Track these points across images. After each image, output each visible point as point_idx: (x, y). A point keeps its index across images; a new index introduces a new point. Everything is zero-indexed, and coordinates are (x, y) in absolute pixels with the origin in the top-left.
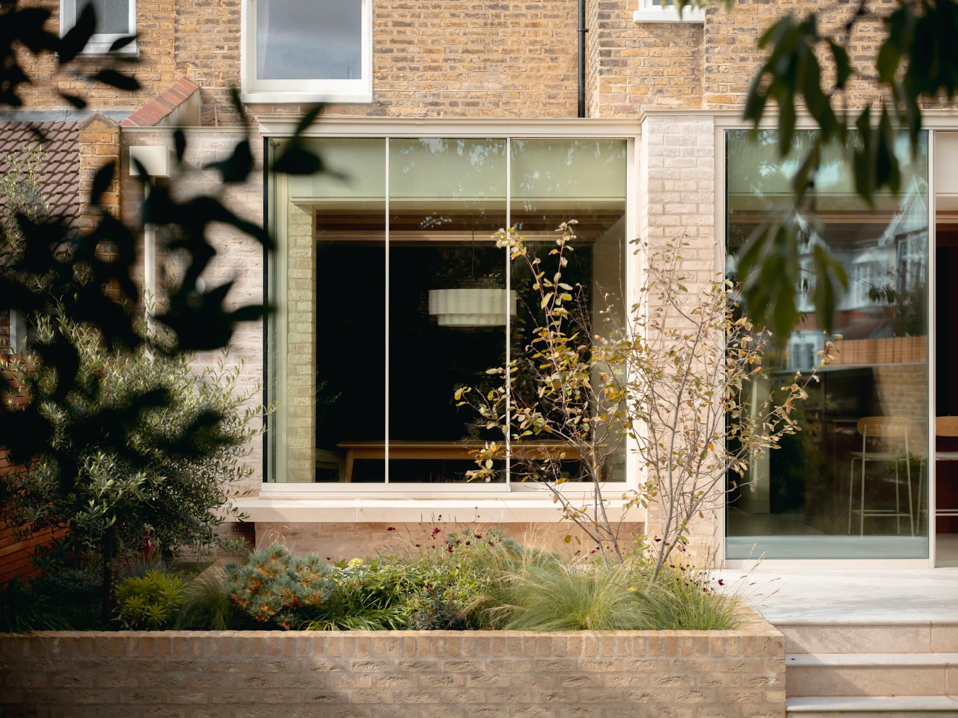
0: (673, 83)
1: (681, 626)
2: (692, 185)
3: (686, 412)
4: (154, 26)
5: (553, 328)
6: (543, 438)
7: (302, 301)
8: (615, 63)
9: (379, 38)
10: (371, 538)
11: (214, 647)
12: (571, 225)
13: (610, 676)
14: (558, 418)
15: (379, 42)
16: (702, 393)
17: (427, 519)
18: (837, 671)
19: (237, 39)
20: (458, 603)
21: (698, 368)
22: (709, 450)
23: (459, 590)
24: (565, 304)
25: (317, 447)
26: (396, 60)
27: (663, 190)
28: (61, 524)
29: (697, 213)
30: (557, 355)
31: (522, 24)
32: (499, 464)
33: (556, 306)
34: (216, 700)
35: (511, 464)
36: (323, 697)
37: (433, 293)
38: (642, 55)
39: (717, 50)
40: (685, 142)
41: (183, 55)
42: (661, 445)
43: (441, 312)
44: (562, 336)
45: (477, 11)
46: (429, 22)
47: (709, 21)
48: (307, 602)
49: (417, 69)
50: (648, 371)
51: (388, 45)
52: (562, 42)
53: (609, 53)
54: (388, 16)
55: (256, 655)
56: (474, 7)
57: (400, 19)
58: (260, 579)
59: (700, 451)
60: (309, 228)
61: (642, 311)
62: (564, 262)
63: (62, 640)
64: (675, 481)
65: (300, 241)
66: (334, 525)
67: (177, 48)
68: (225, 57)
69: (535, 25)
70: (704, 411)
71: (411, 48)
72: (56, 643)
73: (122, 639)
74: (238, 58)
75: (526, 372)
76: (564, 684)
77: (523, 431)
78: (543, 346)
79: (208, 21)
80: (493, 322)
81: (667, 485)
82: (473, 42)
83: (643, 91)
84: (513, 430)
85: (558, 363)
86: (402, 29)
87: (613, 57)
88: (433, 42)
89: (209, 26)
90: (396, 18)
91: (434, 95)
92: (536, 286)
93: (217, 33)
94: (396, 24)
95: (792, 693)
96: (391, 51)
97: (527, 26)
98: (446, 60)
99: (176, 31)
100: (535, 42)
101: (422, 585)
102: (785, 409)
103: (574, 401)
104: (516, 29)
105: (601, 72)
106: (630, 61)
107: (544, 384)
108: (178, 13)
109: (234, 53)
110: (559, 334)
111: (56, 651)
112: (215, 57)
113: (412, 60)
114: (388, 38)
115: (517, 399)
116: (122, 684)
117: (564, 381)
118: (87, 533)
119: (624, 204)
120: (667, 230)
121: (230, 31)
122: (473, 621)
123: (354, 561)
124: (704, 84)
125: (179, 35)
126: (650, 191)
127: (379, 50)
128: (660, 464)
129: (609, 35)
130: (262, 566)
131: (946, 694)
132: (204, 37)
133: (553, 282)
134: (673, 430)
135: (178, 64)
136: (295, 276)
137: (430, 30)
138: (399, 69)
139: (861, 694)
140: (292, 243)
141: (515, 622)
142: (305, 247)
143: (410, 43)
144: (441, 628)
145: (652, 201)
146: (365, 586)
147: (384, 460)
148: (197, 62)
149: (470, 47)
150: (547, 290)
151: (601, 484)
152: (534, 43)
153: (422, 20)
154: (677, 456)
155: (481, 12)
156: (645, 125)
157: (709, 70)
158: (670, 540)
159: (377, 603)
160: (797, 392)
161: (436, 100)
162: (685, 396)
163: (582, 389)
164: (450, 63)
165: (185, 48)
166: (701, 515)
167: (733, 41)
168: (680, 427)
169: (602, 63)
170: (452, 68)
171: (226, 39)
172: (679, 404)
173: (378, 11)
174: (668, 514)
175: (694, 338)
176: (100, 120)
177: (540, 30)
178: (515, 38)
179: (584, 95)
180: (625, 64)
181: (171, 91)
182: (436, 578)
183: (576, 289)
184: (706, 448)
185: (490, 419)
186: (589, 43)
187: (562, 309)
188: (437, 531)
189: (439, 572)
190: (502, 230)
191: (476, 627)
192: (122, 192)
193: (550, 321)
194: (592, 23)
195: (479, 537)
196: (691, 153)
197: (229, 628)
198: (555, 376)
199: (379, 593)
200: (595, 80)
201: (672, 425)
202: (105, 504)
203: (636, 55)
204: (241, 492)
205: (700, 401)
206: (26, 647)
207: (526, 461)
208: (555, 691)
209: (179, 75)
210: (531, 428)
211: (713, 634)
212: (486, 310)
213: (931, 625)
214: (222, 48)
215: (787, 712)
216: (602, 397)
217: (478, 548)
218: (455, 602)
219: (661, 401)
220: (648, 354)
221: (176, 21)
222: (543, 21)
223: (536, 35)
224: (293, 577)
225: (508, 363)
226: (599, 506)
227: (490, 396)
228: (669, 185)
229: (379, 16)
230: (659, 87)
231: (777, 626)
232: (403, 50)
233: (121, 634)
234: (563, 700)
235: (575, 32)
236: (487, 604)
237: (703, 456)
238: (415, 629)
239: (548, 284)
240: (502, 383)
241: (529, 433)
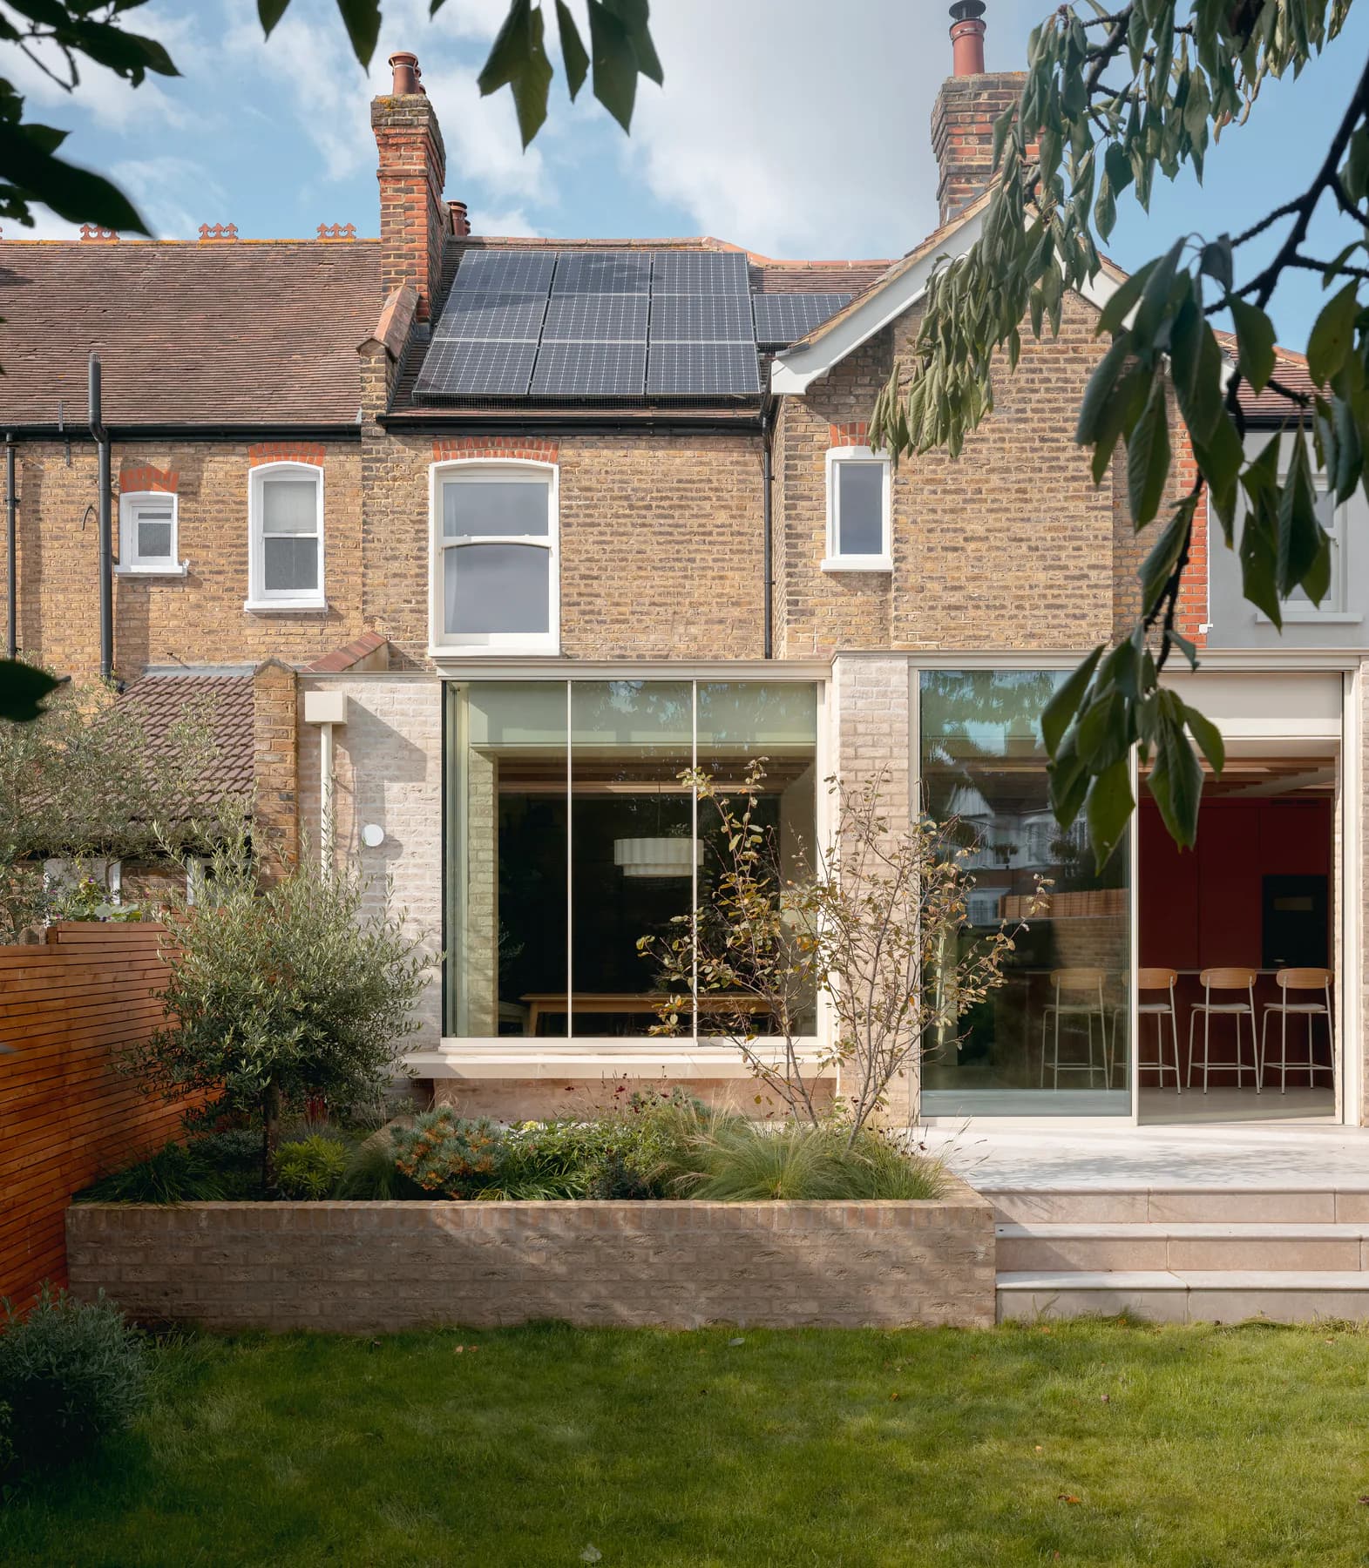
0: (861, 632)
1: (881, 1195)
2: (885, 728)
3: (886, 964)
4: (342, 581)
5: (742, 873)
6: (731, 990)
7: (483, 850)
8: (803, 613)
9: (565, 591)
10: (553, 1095)
11: (375, 1219)
12: (762, 763)
13: (805, 1250)
14: (748, 970)
15: (566, 595)
16: (902, 943)
17: (608, 1076)
18: (1049, 1244)
19: (425, 593)
20: (641, 1169)
21: (897, 916)
22: (910, 1004)
23: (640, 1156)
24: (753, 847)
25: (500, 999)
26: (584, 613)
27: (856, 733)
28: (215, 1085)
29: (891, 757)
30: (746, 901)
31: (709, 577)
32: (685, 1020)
33: (746, 849)
34: (378, 1277)
35: (699, 1019)
36: (493, 1273)
37: (618, 842)
38: (830, 604)
39: (906, 599)
40: (878, 683)
41: (370, 609)
42: (858, 999)
43: (627, 862)
44: (752, 882)
45: (663, 564)
46: (616, 574)
47: (897, 570)
48: (477, 1170)
49: (604, 622)
50: (844, 919)
51: (575, 598)
52: (748, 594)
53: (796, 603)
54: (575, 569)
55: (421, 1228)
56: (661, 560)
57: (588, 573)
58: (427, 1144)
59: (900, 1005)
60: (490, 775)
61: (837, 855)
62: (754, 802)
63: (211, 1212)
64: (874, 1035)
65: (481, 789)
66: (516, 1081)
67: (365, 602)
68: (412, 611)
69: (721, 578)
70: (904, 963)
71: (598, 601)
72: (203, 1215)
73: (274, 1210)
74: (425, 612)
75: (714, 924)
76: (755, 1259)
77: (710, 983)
78: (732, 892)
79: (395, 575)
80: (679, 872)
81: (865, 1043)
82: (660, 595)
83: (832, 640)
84: (701, 983)
85: (747, 910)
86: (589, 582)
87: (800, 607)
88: (620, 595)
89: (397, 580)
90: (583, 571)
91: (621, 648)
92: (725, 829)
93: (406, 587)
94: (583, 577)
95: (1003, 1268)
96: (578, 604)
97: (713, 579)
98: (633, 613)
99: (364, 585)
100: (722, 594)
101: (601, 1150)
102: (991, 960)
103: (765, 952)
104: (703, 582)
105: (788, 622)
106: (818, 611)
107: (732, 933)
108: (366, 567)
109: (422, 607)
110: (748, 879)
111: (204, 1224)
112: (402, 611)
113: (599, 613)
114: (574, 591)
115: (704, 949)
116: (275, 1260)
117: (754, 930)
118: (240, 1094)
119: (813, 750)
120: (860, 774)
121: (418, 585)
122: (658, 1190)
123: (529, 1123)
124: (892, 633)
125: (365, 589)
126: (842, 734)
127: (566, 603)
128: (858, 1021)
129: (796, 584)
130: (429, 1130)
131: (1168, 1270)
132: (392, 591)
133: (741, 822)
134: (872, 983)
135: (366, 618)
136: (476, 824)
137: (616, 583)
138: (586, 622)
139: (1074, 1269)
140: (472, 792)
141: (702, 1191)
142: (485, 795)
143: (598, 596)
144: (622, 1198)
145: (843, 745)
146: (540, 1150)
147: (566, 1015)
148: (385, 616)
149: (657, 599)
150: (735, 832)
151: (794, 1039)
152: (720, 595)
153: (609, 573)
154: (874, 1011)
155: (668, 565)
156: (837, 667)
157: (897, 619)
158: (868, 1101)
159: (554, 1169)
160: (1004, 942)
161: (623, 652)
162: (884, 947)
163: (773, 939)
164: (637, 616)
165: (373, 602)
166: (901, 1075)
167: (922, 589)
168: (878, 979)
169: (789, 613)
170: (640, 621)
171: (414, 593)
172: (878, 954)
173: (565, 564)
174: (866, 1071)
175: (894, 884)
176: (274, 665)
177: (728, 582)
178: (702, 590)
179: (771, 646)
180: (812, 614)
181: (358, 643)
182: (617, 1141)
183: (767, 831)
184: (906, 1002)
185: (675, 970)
186: (776, 595)
187: (752, 853)
188: (621, 1089)
189: (620, 1134)
190: (688, 770)
191: (659, 1195)
192: (300, 739)
193: (739, 866)
194: (780, 574)
195: (665, 1096)
196: (884, 694)
197: (394, 1198)
198: (745, 925)
199: (556, 1159)
200: (782, 630)
201: (870, 978)
202: (259, 1063)
203: (823, 605)
204: (410, 1048)
205: (901, 952)
206: (171, 1221)
207: (713, 1016)
208: (745, 1266)
209: (367, 629)
210: (718, 981)
211: (918, 1204)
212: (672, 860)
213: (1149, 1193)
214: (410, 602)
215: (997, 1290)
216: (794, 948)
217: (664, 1108)
218: (637, 1168)
219: (859, 952)
220: (844, 901)
221: (364, 575)
222: (730, 574)
223: (723, 586)
224: (463, 1143)
225: (695, 910)
226: (791, 1065)
227: (675, 946)
228: (861, 728)
229: (565, 569)
230: (848, 637)
231: (984, 1193)
232: (590, 603)
233: (275, 1205)
234: (753, 1276)
235: (761, 584)
236: (672, 1173)
237: (903, 1011)
238: (594, 1198)
239: (737, 825)
240: (688, 931)
241: (716, 986)
